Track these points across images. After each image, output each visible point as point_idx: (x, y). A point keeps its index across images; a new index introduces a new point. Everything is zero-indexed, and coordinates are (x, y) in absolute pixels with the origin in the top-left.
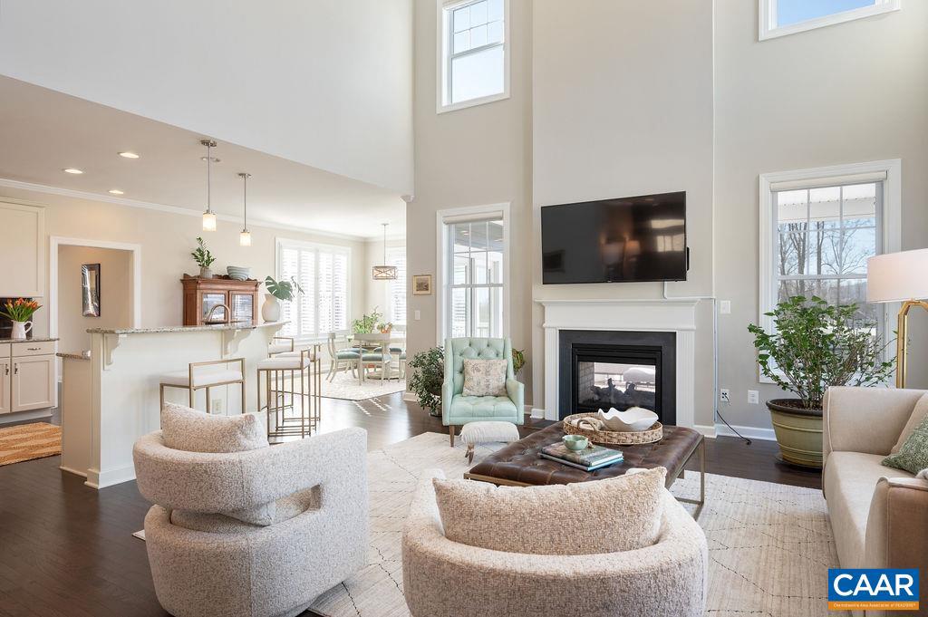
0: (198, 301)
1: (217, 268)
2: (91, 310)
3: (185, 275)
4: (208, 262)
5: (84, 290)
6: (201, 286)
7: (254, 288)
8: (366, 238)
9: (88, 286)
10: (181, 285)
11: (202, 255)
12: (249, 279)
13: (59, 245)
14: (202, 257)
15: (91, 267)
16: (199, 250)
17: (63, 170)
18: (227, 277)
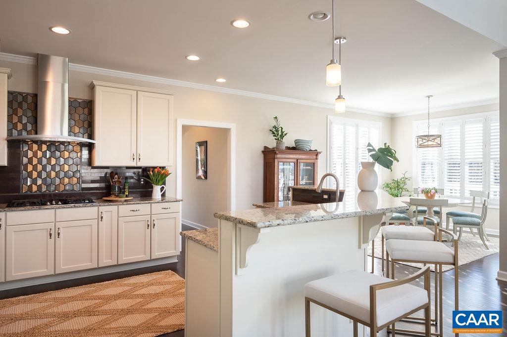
0: (276, 167)
1: (288, 141)
2: (201, 173)
3: (266, 148)
4: (282, 136)
5: (197, 160)
6: (279, 156)
7: (315, 157)
8: (392, 114)
9: (199, 158)
10: (262, 156)
11: (277, 131)
12: (311, 150)
13: (183, 126)
14: (277, 133)
15: (201, 144)
16: (275, 127)
17: (186, 57)
18: (294, 148)
